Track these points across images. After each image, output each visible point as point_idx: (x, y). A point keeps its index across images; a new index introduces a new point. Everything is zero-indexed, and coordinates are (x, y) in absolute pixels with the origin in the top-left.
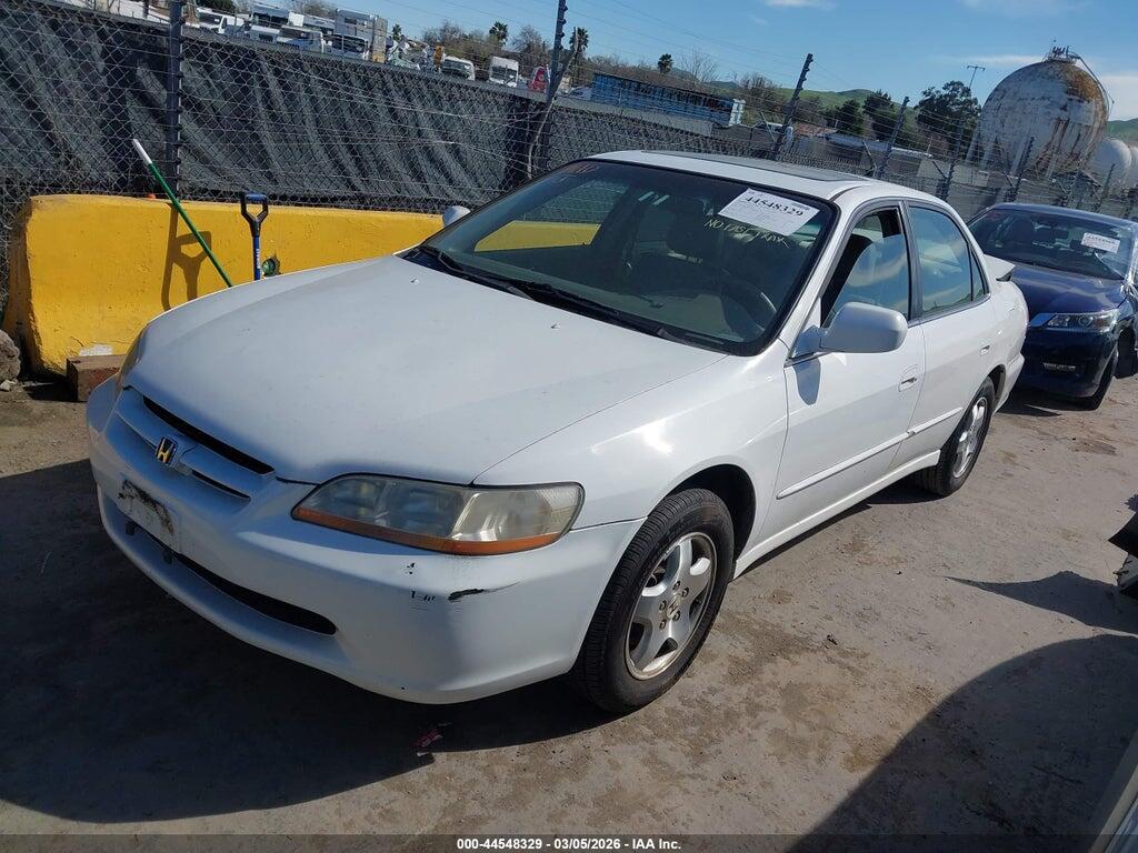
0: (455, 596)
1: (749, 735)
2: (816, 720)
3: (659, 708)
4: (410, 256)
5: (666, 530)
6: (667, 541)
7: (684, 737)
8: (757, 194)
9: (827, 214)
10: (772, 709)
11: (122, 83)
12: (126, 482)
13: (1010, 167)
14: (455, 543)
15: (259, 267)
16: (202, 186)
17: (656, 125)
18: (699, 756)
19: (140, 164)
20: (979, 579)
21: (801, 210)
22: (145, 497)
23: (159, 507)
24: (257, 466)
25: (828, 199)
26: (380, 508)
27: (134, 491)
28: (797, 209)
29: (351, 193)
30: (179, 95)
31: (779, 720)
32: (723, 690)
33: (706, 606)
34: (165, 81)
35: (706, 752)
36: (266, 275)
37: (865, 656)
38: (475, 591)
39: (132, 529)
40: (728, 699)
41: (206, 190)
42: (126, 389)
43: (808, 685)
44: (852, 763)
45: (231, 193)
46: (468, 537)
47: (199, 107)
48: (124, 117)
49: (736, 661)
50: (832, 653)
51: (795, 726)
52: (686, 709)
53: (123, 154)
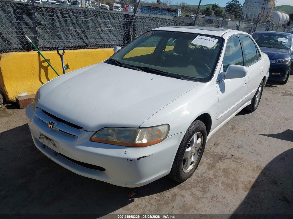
0: (139, 159)
1: (217, 184)
2: (233, 178)
3: (191, 179)
4: (106, 62)
5: (191, 133)
6: (191, 136)
7: (199, 187)
8: (201, 37)
9: (221, 40)
10: (221, 176)
11: (20, 20)
12: (41, 134)
13: (251, 21)
14: (137, 144)
15: (64, 67)
16: (45, 46)
17: (163, 19)
18: (204, 191)
19: (27, 42)
20: (267, 134)
21: (214, 40)
22: (47, 138)
23: (51, 141)
24: (78, 127)
25: (220, 36)
26: (114, 136)
27: (44, 137)
28: (213, 40)
29: (85, 44)
30: (36, 22)
31: (223, 179)
32: (207, 172)
33: (201, 151)
34: (31, 18)
35: (206, 190)
36: (66, 69)
37: (242, 158)
38: (144, 157)
39: (44, 146)
40: (209, 175)
41: (46, 47)
42: (37, 108)
43: (229, 168)
44: (245, 190)
45: (53, 47)
46: (140, 142)
47: (42, 25)
48: (22, 29)
49: (209, 164)
50: (233, 158)
51: (228, 180)
52: (198, 179)
53: (23, 40)
